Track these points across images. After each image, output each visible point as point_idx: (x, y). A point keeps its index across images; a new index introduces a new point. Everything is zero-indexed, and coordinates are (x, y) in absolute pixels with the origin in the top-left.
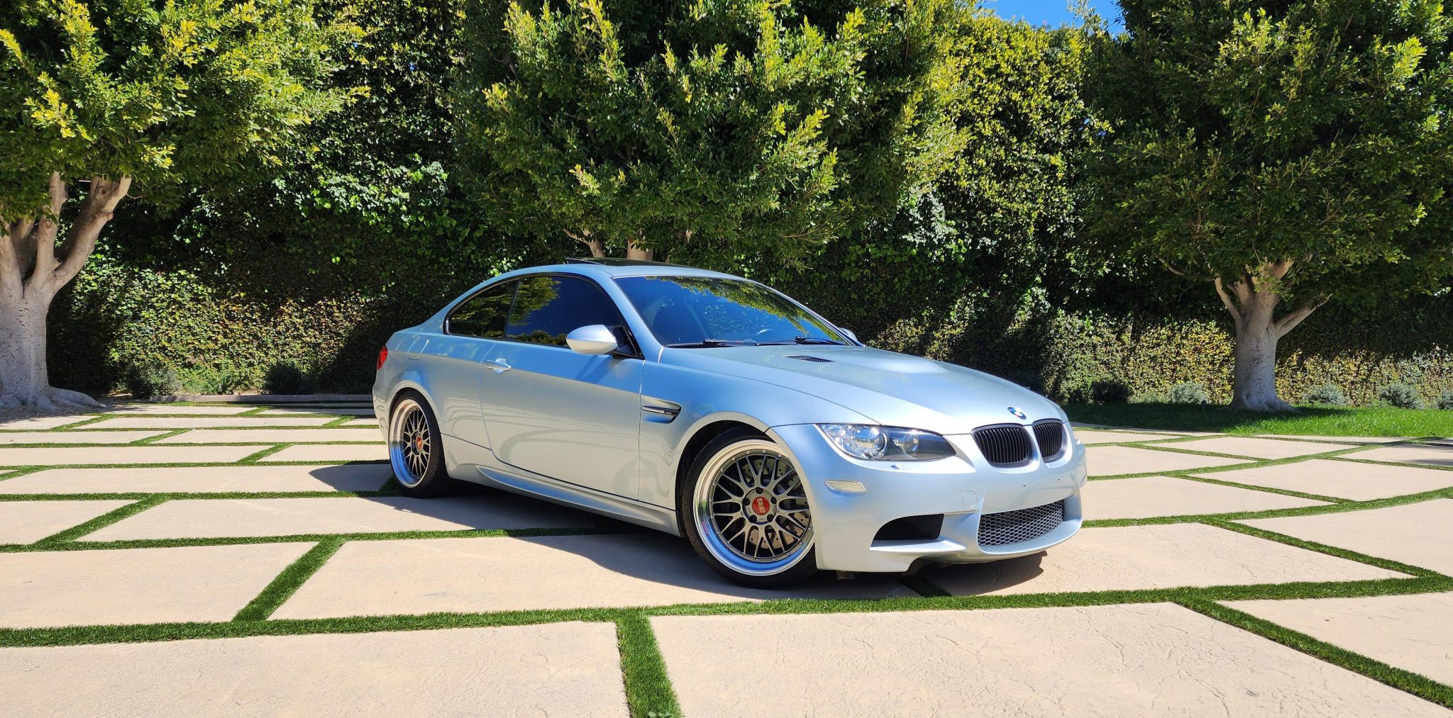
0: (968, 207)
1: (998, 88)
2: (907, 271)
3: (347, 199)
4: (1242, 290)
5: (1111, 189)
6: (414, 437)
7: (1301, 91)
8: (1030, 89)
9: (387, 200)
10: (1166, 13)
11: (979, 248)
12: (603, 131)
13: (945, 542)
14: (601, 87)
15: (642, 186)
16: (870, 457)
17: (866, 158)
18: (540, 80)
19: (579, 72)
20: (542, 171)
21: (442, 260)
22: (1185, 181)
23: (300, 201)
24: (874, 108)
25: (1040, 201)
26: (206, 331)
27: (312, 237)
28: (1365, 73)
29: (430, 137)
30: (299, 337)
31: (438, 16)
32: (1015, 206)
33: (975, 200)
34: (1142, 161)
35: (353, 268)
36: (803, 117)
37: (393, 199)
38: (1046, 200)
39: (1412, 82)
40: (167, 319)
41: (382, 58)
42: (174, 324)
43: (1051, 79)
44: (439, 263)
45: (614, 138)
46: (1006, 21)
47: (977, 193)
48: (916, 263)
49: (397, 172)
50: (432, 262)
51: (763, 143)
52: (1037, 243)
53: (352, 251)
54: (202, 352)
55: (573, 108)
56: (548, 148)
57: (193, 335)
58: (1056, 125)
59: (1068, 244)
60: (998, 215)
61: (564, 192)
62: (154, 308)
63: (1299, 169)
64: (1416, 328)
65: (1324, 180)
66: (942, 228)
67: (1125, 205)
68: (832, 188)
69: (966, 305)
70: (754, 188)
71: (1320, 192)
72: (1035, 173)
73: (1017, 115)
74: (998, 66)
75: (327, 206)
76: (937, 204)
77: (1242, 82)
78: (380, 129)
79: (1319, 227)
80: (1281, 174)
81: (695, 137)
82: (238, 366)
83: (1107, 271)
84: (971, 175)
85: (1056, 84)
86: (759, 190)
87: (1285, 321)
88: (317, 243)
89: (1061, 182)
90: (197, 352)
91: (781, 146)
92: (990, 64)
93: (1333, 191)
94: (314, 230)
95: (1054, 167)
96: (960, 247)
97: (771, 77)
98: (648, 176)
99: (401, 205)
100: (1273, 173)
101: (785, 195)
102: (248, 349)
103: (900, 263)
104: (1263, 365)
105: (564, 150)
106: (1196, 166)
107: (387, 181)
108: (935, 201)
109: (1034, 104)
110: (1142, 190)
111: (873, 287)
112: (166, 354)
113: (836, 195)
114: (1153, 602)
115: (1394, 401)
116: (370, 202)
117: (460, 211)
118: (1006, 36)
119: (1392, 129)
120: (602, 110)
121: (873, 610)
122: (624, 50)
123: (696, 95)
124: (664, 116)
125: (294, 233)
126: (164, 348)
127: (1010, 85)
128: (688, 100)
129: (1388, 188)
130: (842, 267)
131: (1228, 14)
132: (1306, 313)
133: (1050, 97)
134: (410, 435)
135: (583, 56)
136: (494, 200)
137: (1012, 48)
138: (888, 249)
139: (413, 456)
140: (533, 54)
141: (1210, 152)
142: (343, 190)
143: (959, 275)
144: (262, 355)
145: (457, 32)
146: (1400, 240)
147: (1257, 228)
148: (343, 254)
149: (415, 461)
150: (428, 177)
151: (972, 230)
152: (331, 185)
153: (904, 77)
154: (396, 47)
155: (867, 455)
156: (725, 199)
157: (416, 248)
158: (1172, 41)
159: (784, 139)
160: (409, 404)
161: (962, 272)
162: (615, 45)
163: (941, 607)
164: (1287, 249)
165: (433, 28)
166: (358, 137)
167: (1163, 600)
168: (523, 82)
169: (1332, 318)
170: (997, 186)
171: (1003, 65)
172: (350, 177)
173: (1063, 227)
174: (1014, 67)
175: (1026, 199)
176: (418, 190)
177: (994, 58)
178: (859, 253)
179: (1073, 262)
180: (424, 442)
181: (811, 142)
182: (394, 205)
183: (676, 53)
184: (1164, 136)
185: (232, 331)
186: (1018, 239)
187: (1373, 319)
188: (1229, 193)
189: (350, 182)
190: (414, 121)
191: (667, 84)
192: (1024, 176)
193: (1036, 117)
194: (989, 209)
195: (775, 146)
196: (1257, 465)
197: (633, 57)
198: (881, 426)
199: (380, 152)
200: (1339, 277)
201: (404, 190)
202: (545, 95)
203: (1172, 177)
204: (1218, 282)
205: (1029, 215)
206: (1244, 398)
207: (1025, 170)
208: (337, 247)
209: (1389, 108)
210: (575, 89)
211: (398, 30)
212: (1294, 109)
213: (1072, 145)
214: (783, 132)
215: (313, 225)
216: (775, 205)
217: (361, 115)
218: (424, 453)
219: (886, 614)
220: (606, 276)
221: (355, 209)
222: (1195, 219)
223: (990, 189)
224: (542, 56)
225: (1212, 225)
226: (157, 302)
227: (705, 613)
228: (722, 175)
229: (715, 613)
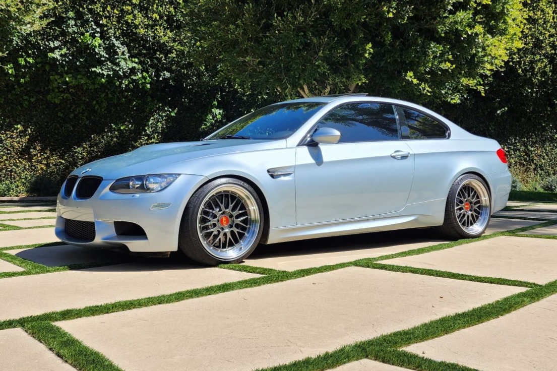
0: (148, 49)
2: (103, 96)
11: (161, 79)
33: (153, 44)
47: (154, 38)
60: (172, 55)
66: (126, 64)
69: (158, 122)
76: (120, 46)
80: (286, 22)
84: (149, 25)
96: (145, 78)
103: (94, 90)
108: (117, 43)
111: (76, 107)
130: (48, 92)
138: (82, 79)
143: (149, 99)
170: (170, 34)
223: (165, 36)
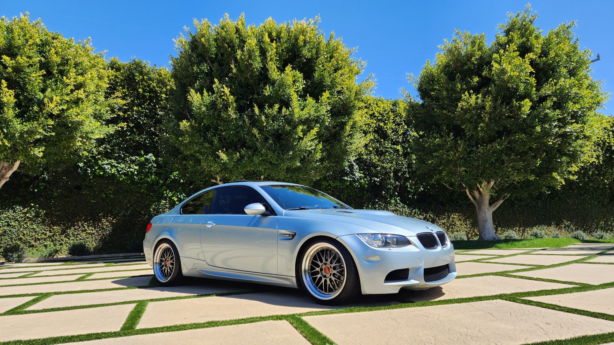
0: (367, 166)
1: (375, 121)
2: (346, 191)
3: (110, 170)
4: (476, 193)
5: (424, 156)
6: (165, 260)
7: (490, 119)
8: (387, 122)
9: (129, 170)
10: (436, 93)
11: (372, 181)
12: (229, 137)
13: (412, 280)
14: (228, 121)
15: (246, 158)
16: (379, 247)
17: (332, 146)
18: (203, 119)
19: (219, 116)
20: (202, 154)
21: (151, 194)
22: (452, 152)
23: (89, 172)
24: (334, 128)
25: (394, 163)
26: (41, 230)
27: (94, 186)
28: (511, 112)
29: (148, 143)
30: (85, 230)
31: (153, 96)
32: (385, 165)
33: (370, 163)
34: (434, 145)
35: (112, 199)
36: (309, 131)
37: (131, 169)
38: (396, 163)
39: (528, 115)
40: (23, 226)
41: (129, 113)
42: (27, 228)
43: (394, 118)
44: (150, 195)
45: (233, 140)
46: (376, 97)
47: (370, 160)
48: (349, 188)
49: (134, 158)
50: (147, 195)
51: (294, 140)
52: (394, 179)
53: (111, 192)
54: (39, 240)
55: (216, 129)
56: (206, 145)
57: (35, 232)
58: (397, 135)
59: (407, 179)
60: (379, 169)
61: (212, 162)
62: (17, 220)
63: (492, 147)
64: (539, 208)
65: (502, 151)
66: (358, 175)
67: (430, 162)
68: (320, 157)
70: (291, 158)
71: (501, 155)
72: (391, 152)
73: (383, 131)
74: (374, 113)
75: (101, 173)
77: (468, 116)
78: (127, 141)
79: (503, 168)
80: (486, 149)
81: (266, 139)
82: (55, 245)
83: (422, 189)
84: (367, 154)
85: (396, 120)
86: (293, 158)
87: (494, 205)
88: (96, 189)
89: (401, 156)
90: (36, 240)
91: (301, 141)
92: (371, 113)
93: (506, 154)
94: (95, 183)
95: (398, 150)
96: (365, 181)
97: (297, 116)
98: (248, 154)
99: (134, 172)
100: (483, 149)
101: (302, 160)
102: (60, 237)
103: (343, 188)
104: (488, 223)
105: (212, 145)
106: (455, 147)
107: (129, 162)
108: (354, 164)
109: (389, 127)
110: (436, 157)
112: (22, 242)
113: (322, 160)
114: (493, 299)
115: (536, 236)
116: (121, 171)
117: (160, 173)
118: (376, 103)
119: (524, 131)
120: (230, 129)
121: (388, 309)
122: (237, 107)
123: (268, 123)
124: (255, 131)
125: (86, 185)
126: (21, 238)
127: (379, 120)
128: (265, 125)
129: (526, 153)
131: (459, 93)
132: (501, 202)
133: (394, 124)
134: (164, 259)
135: (221, 109)
136: (180, 167)
137: (378, 107)
138: (337, 183)
139: (165, 269)
140: (200, 108)
141: (459, 142)
142: (109, 166)
143: (365, 192)
144: (67, 239)
145: (162, 102)
146: (532, 172)
147: (480, 169)
148: (107, 193)
149: (166, 271)
150: (147, 160)
151: (369, 175)
152: (104, 164)
153: (345, 116)
154: (135, 108)
155: (378, 245)
156: (280, 162)
157: (140, 190)
158: (440, 102)
159: (302, 139)
160: (165, 245)
161: (367, 191)
162: (234, 104)
163: (414, 306)
164: (492, 177)
165: (151, 101)
166: (118, 144)
167: (496, 299)
168: (195, 119)
169: (507, 205)
170: (377, 158)
171: (376, 113)
172: (113, 161)
173: (404, 173)
174: (380, 113)
175: (389, 162)
176: (142, 165)
177: (372, 110)
178: (326, 184)
179: (409, 186)
180: (171, 261)
181: (312, 140)
182: (131, 172)
183: (259, 108)
184: (441, 136)
185: (53, 229)
186: (387, 177)
187: (523, 205)
188: (468, 157)
189: (112, 163)
190: (142, 138)
191: (255, 119)
192: (387, 154)
193: (389, 132)
194: (376, 166)
195: (299, 142)
196: (499, 258)
197: (240, 109)
198: (382, 234)
199: (126, 150)
200: (512, 187)
201: (136, 165)
202: (204, 124)
203: (446, 151)
204: (467, 191)
205: (390, 168)
206: (483, 236)
207: (387, 151)
208: (105, 190)
209: (521, 124)
210: (217, 122)
211: (136, 102)
212: (487, 125)
213: (404, 142)
214: (302, 136)
215: (95, 182)
216: (299, 164)
217: (119, 135)
218: (171, 266)
219: (394, 310)
220: (256, 185)
221: (114, 174)
222: (456, 167)
223: (375, 159)
224: (204, 109)
225: (464, 169)
226: (19, 218)
227: (322, 314)
228: (278, 153)
229: (326, 314)
